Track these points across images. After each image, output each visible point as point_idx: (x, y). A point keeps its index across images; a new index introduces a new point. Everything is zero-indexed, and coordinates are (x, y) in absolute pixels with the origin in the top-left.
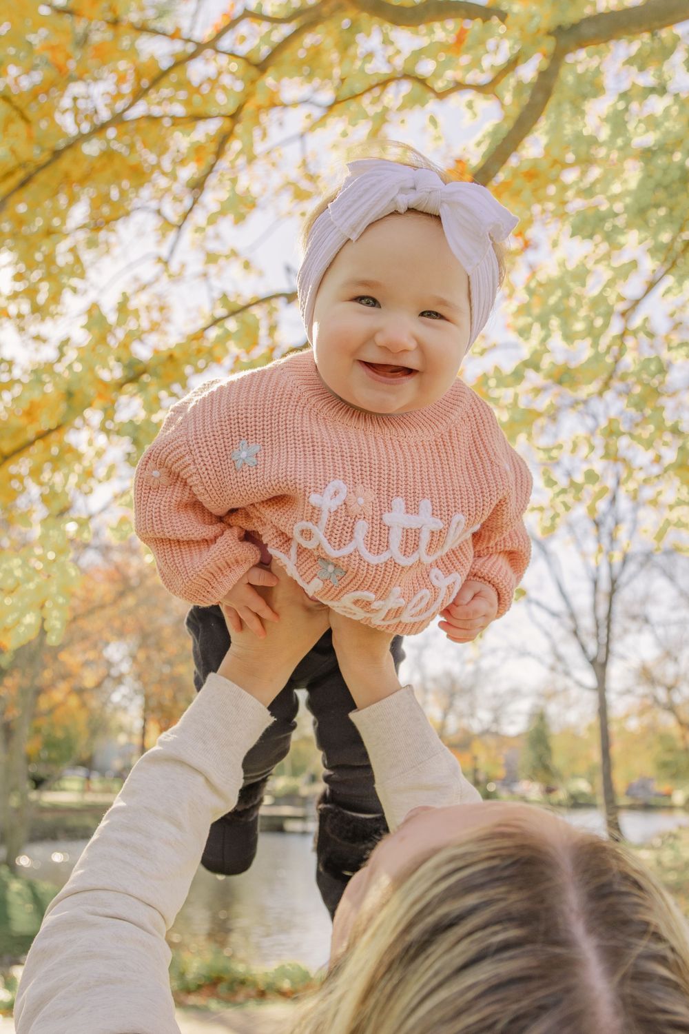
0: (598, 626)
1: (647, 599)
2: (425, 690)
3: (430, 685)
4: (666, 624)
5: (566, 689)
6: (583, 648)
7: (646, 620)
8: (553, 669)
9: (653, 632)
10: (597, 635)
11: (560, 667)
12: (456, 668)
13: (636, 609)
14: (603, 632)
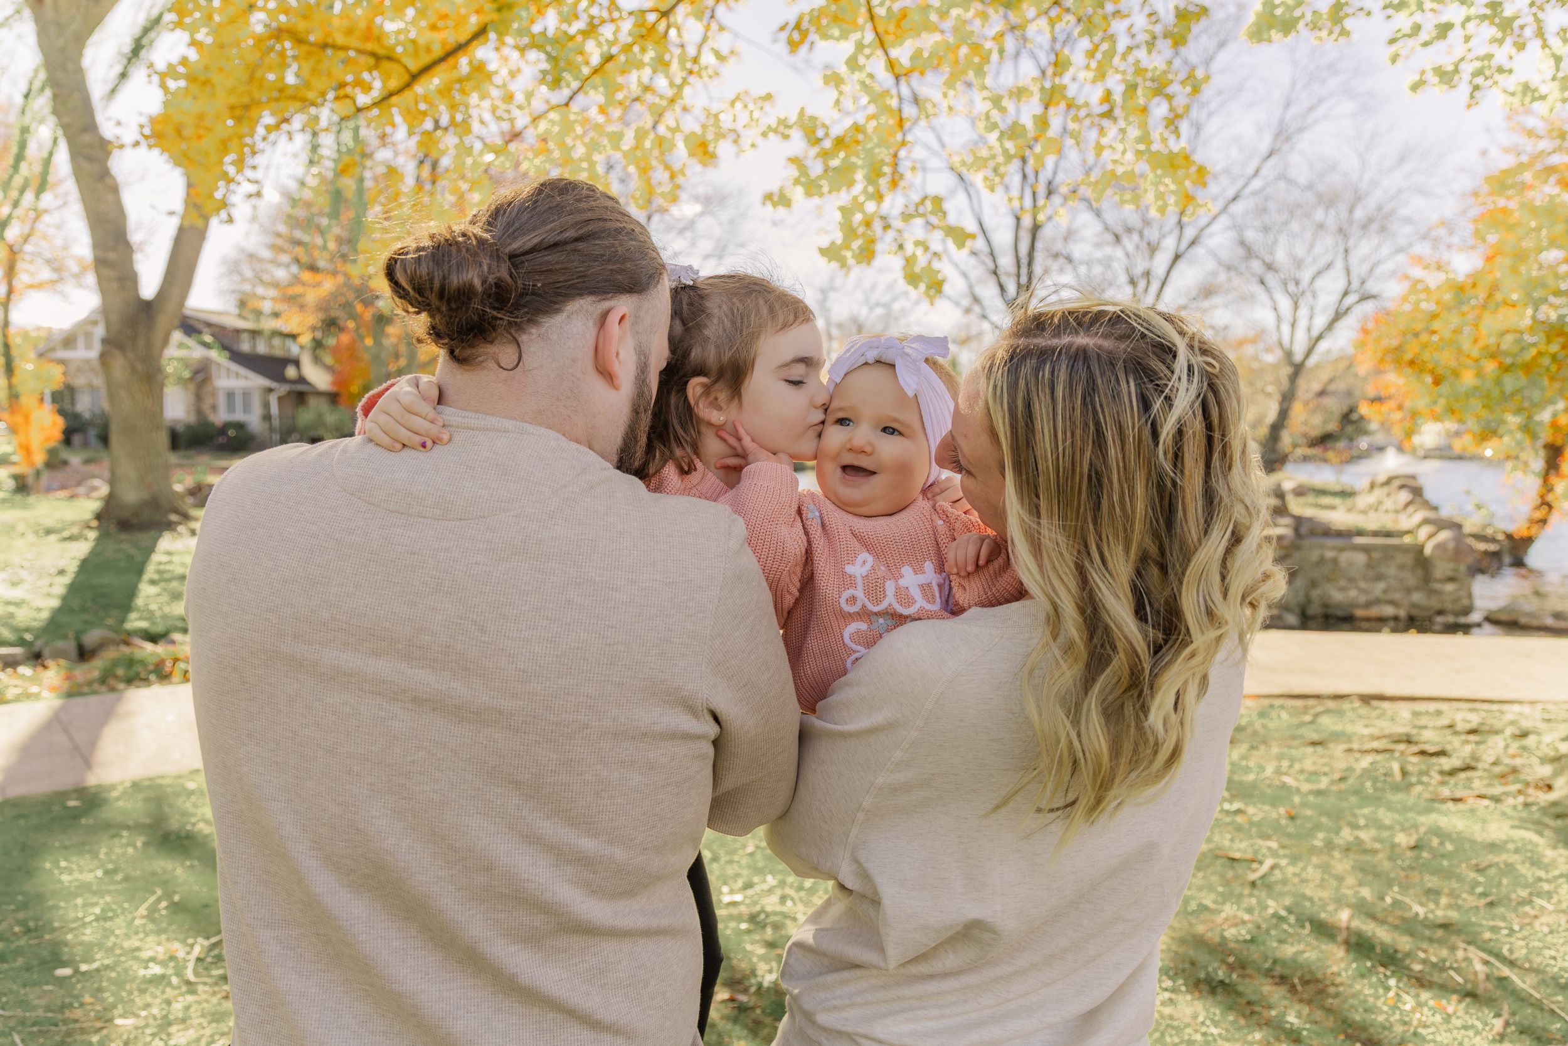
0: (1019, 267)
1: (1069, 236)
2: (830, 337)
3: (835, 332)
4: (1088, 263)
5: (980, 334)
6: (1002, 288)
7: (1069, 259)
8: (968, 311)
9: (1075, 269)
10: (1018, 276)
11: (977, 309)
12: (863, 312)
13: (1059, 246)
14: (1024, 270)
